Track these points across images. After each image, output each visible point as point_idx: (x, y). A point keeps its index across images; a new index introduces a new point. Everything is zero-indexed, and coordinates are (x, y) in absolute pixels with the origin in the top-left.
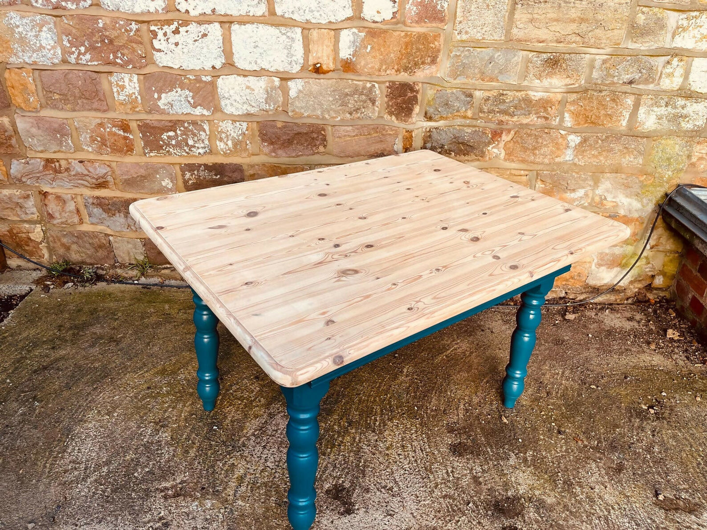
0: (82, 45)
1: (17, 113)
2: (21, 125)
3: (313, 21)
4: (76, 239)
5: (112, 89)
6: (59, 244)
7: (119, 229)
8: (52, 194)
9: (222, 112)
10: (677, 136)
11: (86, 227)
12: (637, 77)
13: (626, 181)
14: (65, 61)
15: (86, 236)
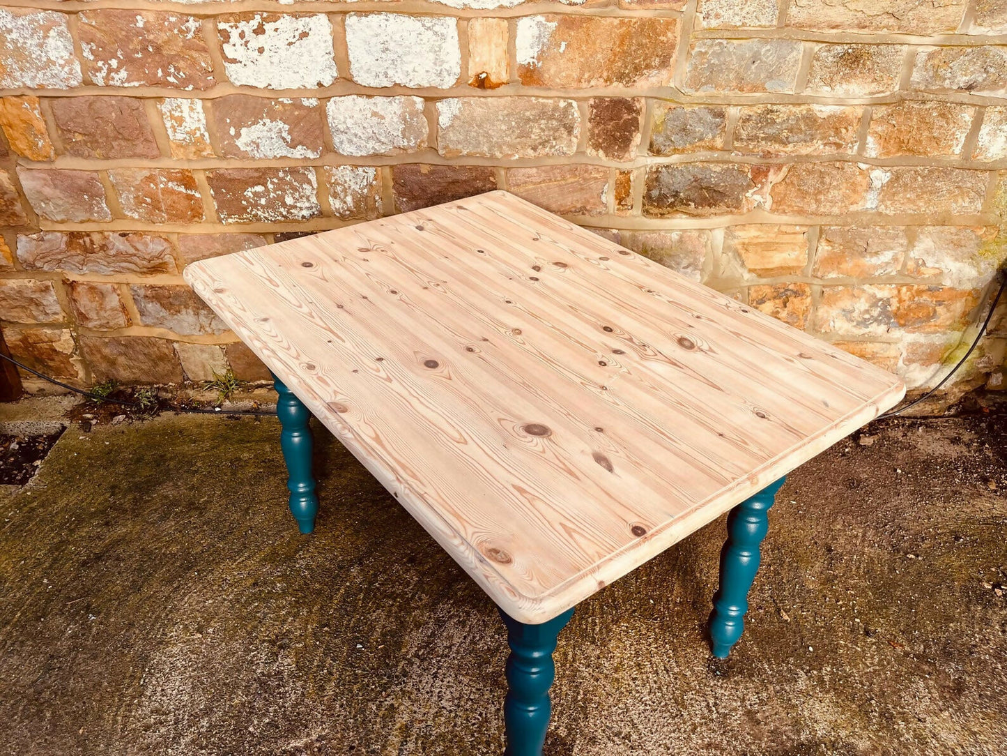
0: (112, 57)
1: (20, 165)
2: (27, 183)
3: (475, 6)
4: (123, 348)
5: (164, 124)
6: (99, 356)
7: (187, 332)
8: (83, 284)
9: (336, 152)
11: (136, 331)
12: (980, 79)
13: (956, 237)
14: (87, 83)
15: (138, 344)
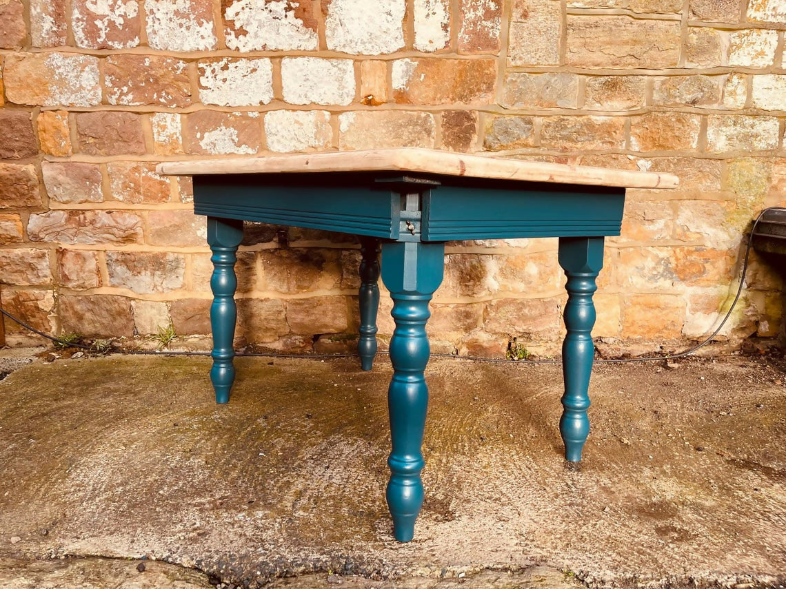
0: (125, 85)
1: (46, 160)
2: (48, 172)
3: (365, 53)
5: (153, 130)
7: (143, 290)
8: (72, 251)
9: (268, 150)
10: (752, 157)
12: (699, 96)
13: (707, 209)
14: (104, 103)
15: (104, 301)
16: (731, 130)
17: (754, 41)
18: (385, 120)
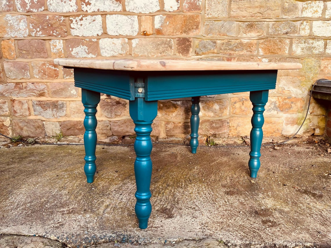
0: (38, 28)
1: (5, 61)
2: (6, 66)
3: (143, 12)
4: (26, 123)
5: (50, 47)
7: (48, 117)
8: (17, 100)
9: (101, 55)
10: (312, 57)
11: (32, 117)
12: (289, 30)
13: (292, 80)
14: (30, 35)
15: (32, 122)
16: (303, 45)
17: (313, 6)
18: (152, 42)
